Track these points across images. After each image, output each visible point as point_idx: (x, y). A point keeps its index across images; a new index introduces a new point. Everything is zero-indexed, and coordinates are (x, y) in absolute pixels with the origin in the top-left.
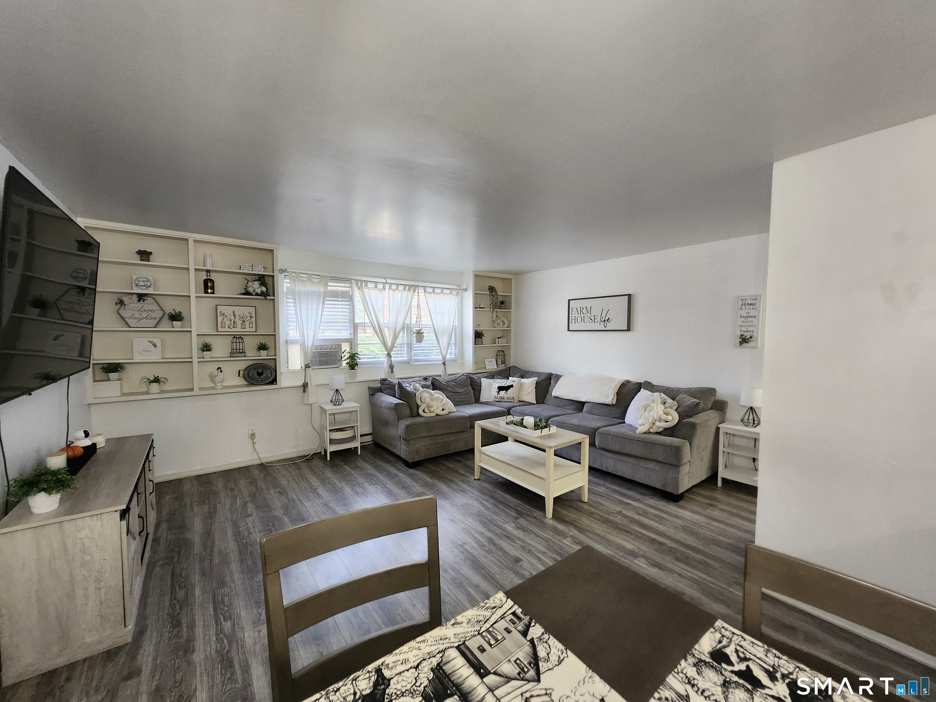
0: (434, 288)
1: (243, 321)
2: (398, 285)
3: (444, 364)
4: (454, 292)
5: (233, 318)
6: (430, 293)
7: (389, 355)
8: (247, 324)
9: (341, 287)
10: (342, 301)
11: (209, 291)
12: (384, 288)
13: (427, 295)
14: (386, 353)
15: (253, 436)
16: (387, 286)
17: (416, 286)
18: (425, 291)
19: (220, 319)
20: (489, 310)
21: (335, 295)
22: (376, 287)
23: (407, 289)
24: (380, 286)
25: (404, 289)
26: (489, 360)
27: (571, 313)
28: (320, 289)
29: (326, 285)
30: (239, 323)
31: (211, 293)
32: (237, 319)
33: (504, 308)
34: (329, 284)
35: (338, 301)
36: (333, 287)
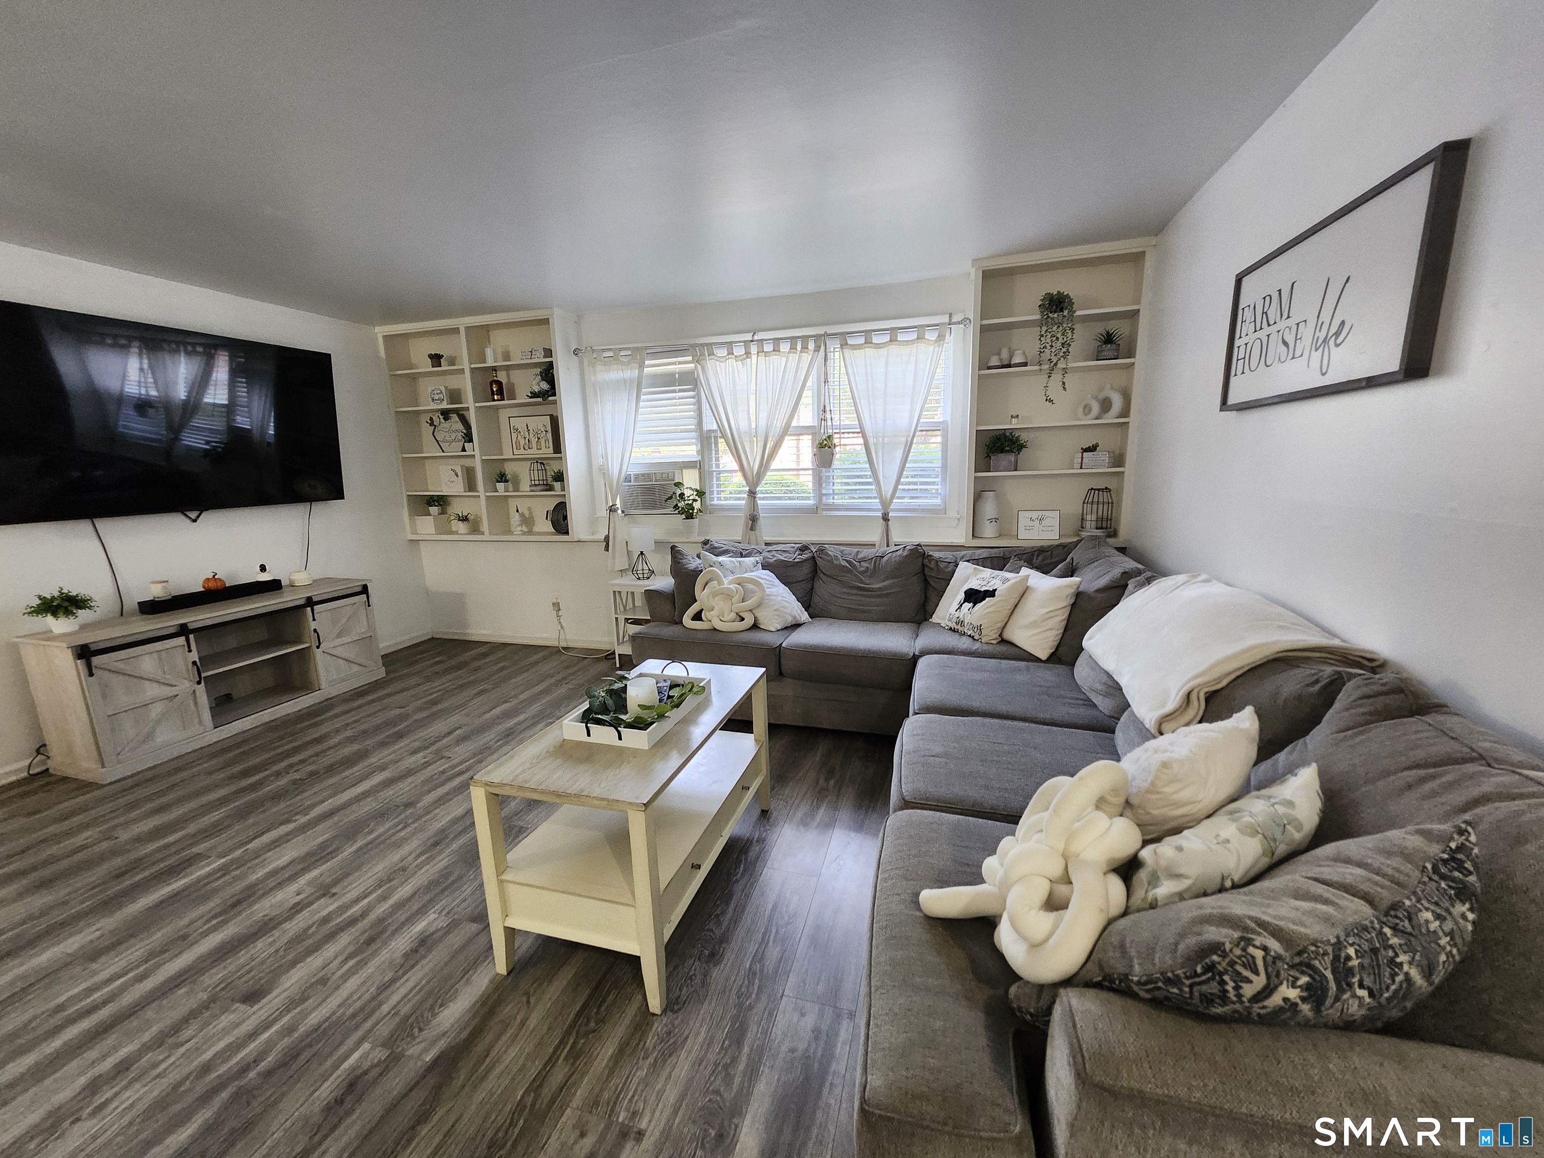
0: (868, 333)
1: (539, 439)
2: (777, 341)
3: (886, 518)
4: (931, 336)
5: (527, 435)
6: (855, 347)
7: (752, 494)
8: (543, 441)
9: (680, 363)
10: (680, 391)
11: (496, 397)
12: (748, 354)
13: (848, 352)
14: (747, 489)
15: (557, 606)
16: (754, 349)
17: (820, 336)
18: (844, 345)
19: (514, 436)
20: (1037, 368)
21: (669, 381)
22: (731, 353)
23: (799, 347)
24: (739, 351)
25: (793, 348)
26: (1035, 515)
27: (1237, 336)
28: (631, 373)
29: (642, 366)
30: (534, 441)
31: (498, 400)
32: (531, 435)
33: (1111, 354)
34: (647, 362)
35: (674, 391)
36: (655, 367)
